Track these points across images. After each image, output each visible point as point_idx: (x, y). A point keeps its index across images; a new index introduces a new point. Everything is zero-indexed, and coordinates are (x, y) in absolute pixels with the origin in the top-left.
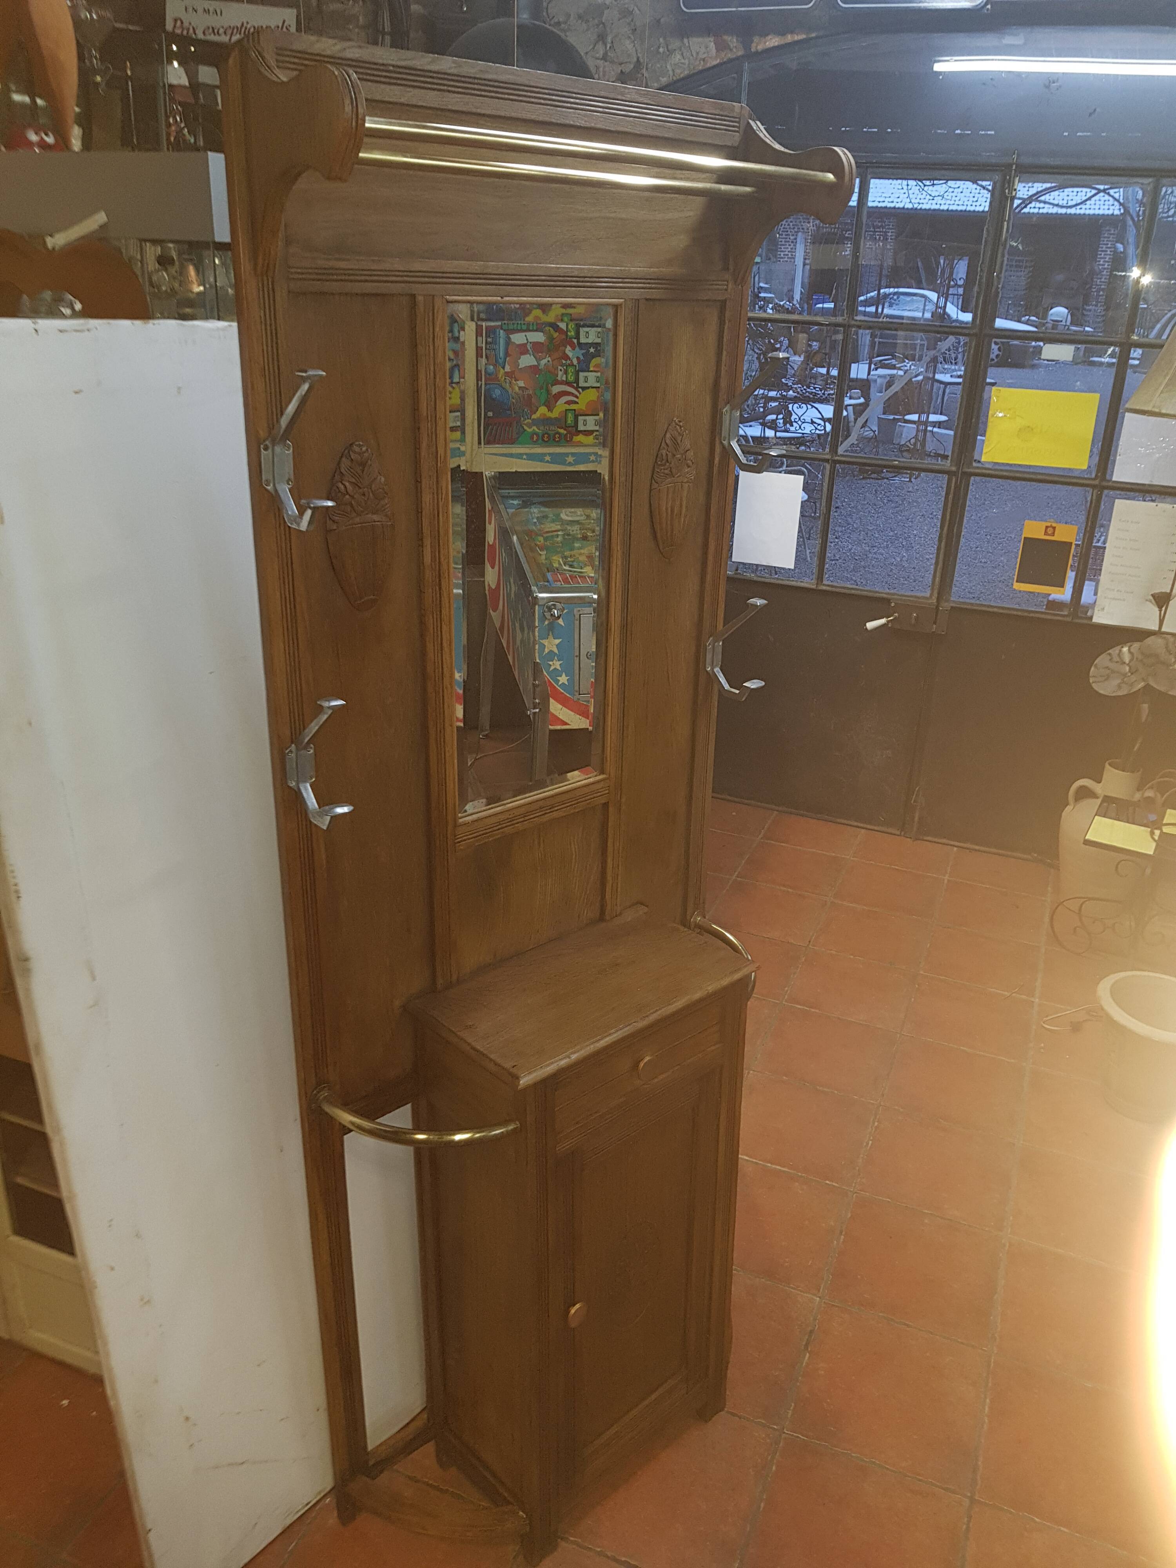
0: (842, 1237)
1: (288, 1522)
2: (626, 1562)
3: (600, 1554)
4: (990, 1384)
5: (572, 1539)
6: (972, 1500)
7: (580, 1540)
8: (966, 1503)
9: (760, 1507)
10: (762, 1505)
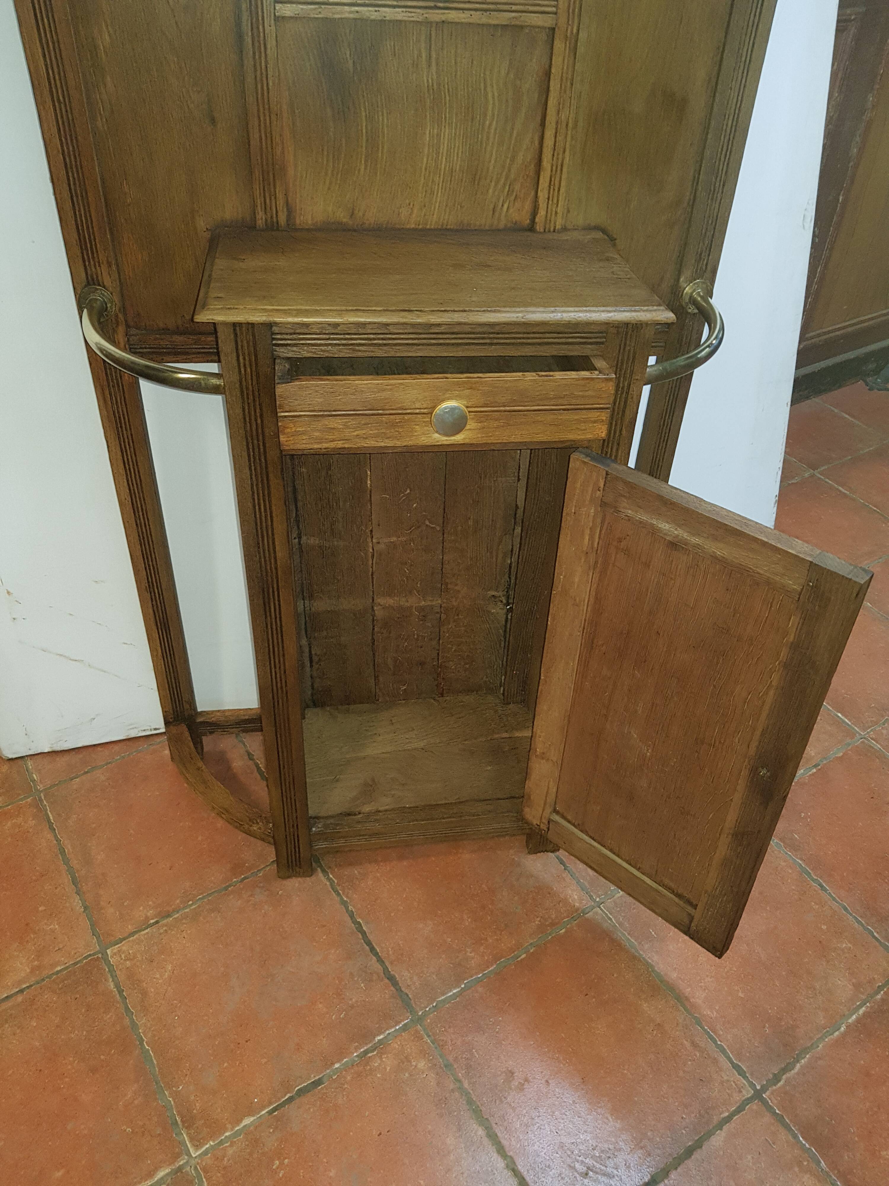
0: (815, 770)
1: (133, 734)
2: (359, 923)
3: (344, 903)
4: (879, 997)
5: (331, 876)
6: (758, 1095)
7: (336, 881)
8: (748, 1093)
9: (520, 956)
10: (524, 956)
